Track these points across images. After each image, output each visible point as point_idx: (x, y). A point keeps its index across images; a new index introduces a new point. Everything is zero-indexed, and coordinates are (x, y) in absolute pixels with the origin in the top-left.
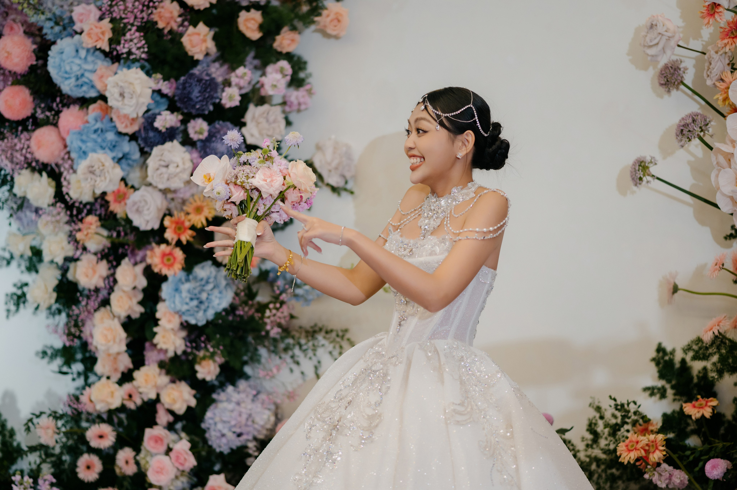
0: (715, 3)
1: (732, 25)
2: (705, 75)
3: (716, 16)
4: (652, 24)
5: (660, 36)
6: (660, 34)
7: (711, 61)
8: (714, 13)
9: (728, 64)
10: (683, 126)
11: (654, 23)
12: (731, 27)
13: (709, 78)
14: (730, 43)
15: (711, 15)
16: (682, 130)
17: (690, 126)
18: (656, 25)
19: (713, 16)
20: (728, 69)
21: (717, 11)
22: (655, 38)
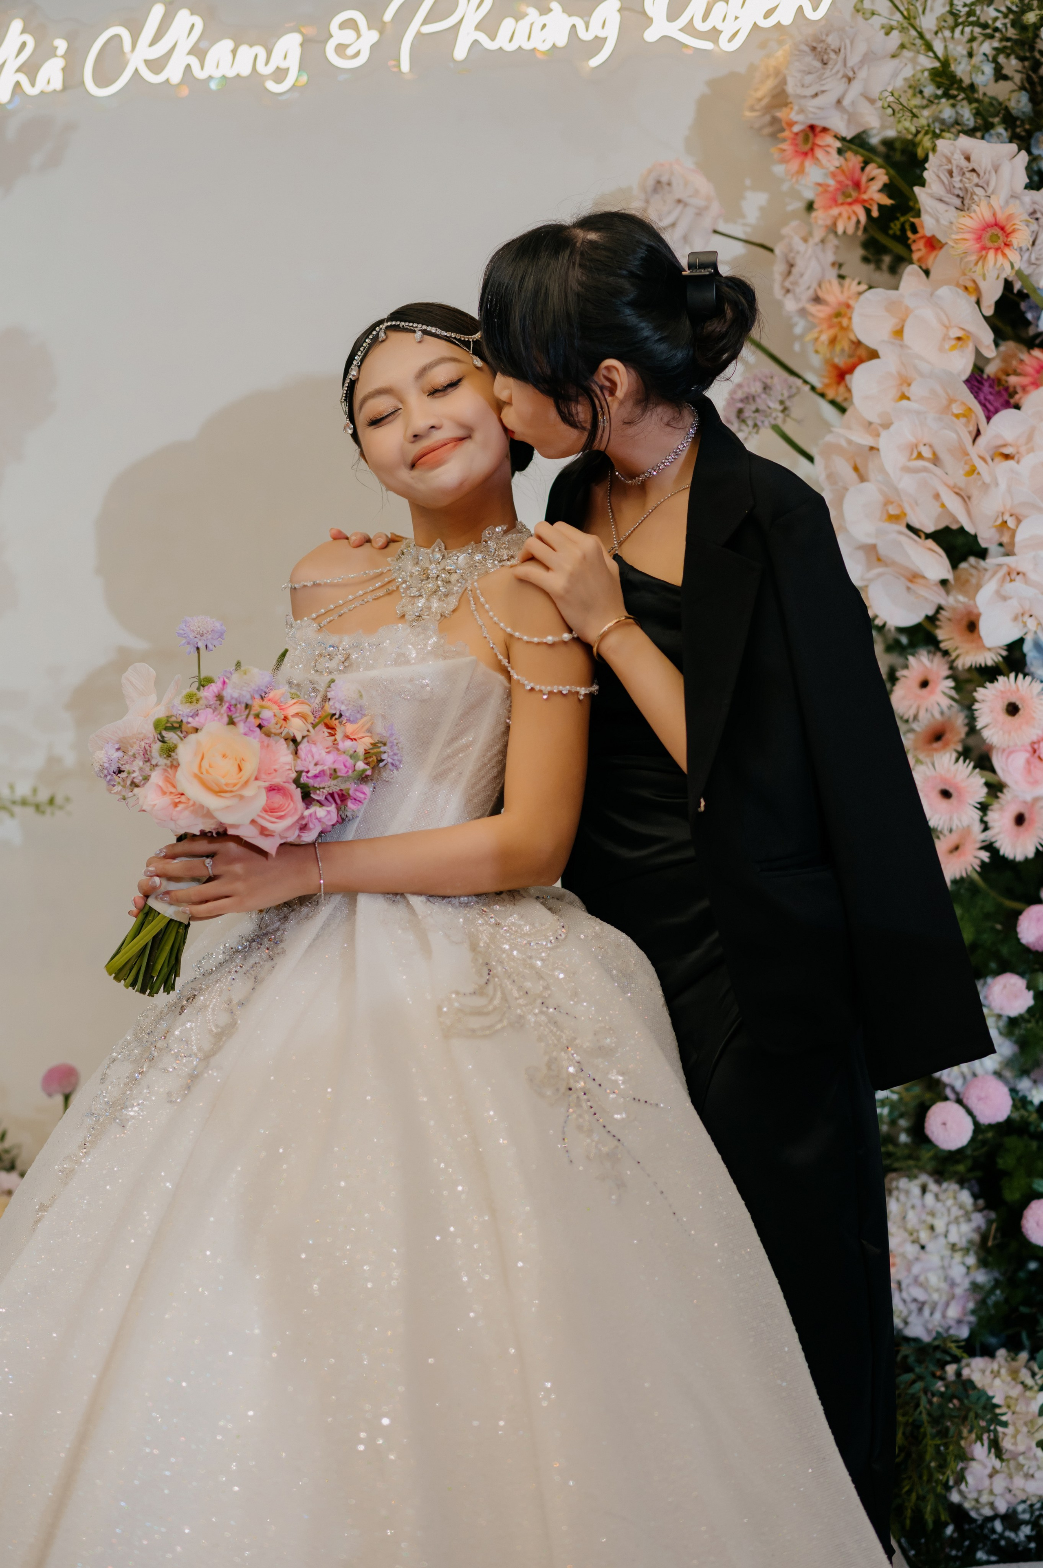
0: (812, 128)
1: (841, 178)
2: (778, 293)
3: (819, 153)
4: (659, 182)
5: (680, 207)
6: (679, 201)
7: (794, 258)
8: (812, 150)
9: (833, 264)
10: (742, 401)
11: (664, 179)
12: (839, 182)
13: (790, 296)
14: (845, 215)
15: (805, 154)
16: (740, 411)
17: (758, 399)
18: (669, 184)
19: (810, 156)
20: (832, 274)
21: (819, 141)
22: (669, 213)
